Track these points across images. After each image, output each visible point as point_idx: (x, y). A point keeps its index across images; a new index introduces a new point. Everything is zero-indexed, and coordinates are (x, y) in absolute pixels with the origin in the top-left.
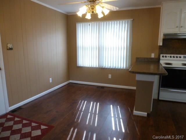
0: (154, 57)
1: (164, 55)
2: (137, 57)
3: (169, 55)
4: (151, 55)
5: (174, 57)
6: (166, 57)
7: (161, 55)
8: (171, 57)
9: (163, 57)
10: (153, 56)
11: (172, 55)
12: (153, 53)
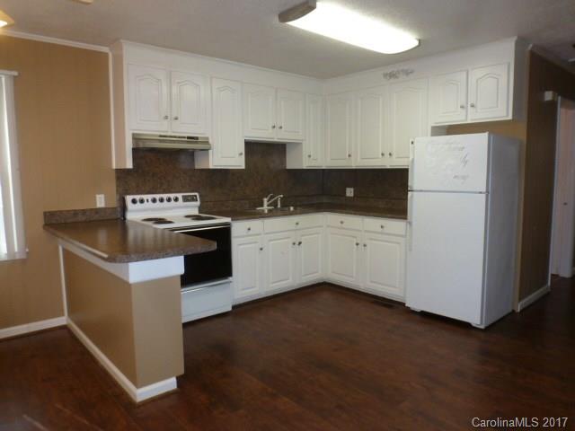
0: (106, 204)
1: (138, 197)
2: (47, 210)
3: (150, 197)
4: (95, 200)
5: (162, 200)
6: (142, 201)
7: (129, 198)
8: (154, 201)
9: (134, 201)
10: (100, 202)
11: (157, 196)
12: (99, 194)
